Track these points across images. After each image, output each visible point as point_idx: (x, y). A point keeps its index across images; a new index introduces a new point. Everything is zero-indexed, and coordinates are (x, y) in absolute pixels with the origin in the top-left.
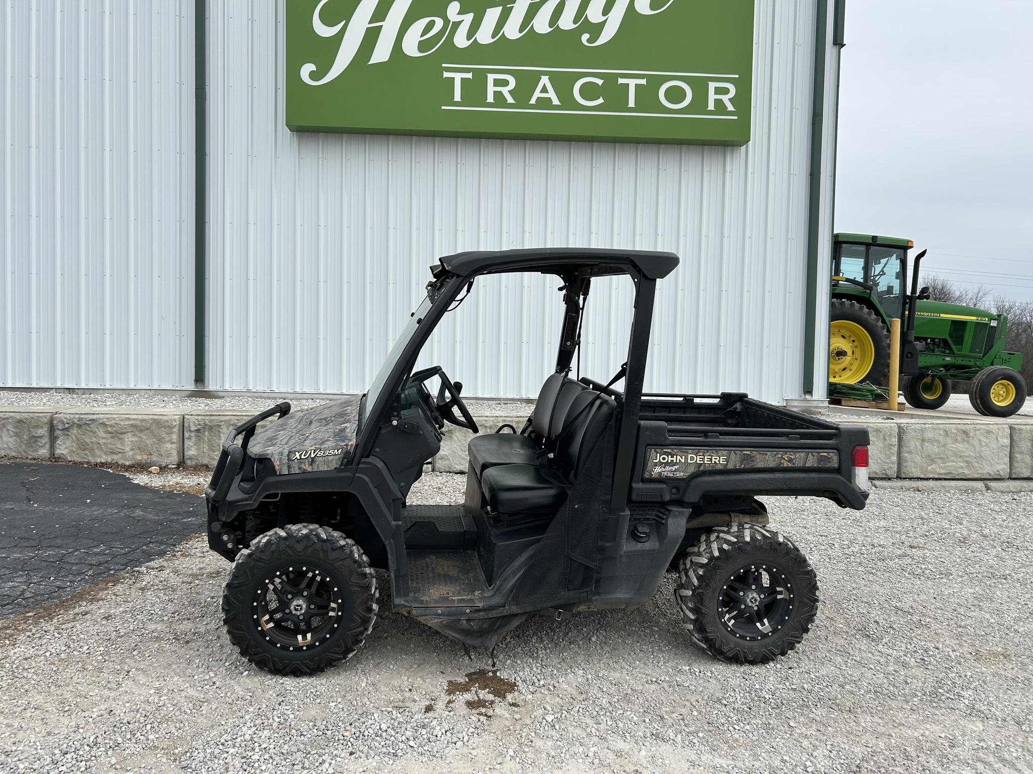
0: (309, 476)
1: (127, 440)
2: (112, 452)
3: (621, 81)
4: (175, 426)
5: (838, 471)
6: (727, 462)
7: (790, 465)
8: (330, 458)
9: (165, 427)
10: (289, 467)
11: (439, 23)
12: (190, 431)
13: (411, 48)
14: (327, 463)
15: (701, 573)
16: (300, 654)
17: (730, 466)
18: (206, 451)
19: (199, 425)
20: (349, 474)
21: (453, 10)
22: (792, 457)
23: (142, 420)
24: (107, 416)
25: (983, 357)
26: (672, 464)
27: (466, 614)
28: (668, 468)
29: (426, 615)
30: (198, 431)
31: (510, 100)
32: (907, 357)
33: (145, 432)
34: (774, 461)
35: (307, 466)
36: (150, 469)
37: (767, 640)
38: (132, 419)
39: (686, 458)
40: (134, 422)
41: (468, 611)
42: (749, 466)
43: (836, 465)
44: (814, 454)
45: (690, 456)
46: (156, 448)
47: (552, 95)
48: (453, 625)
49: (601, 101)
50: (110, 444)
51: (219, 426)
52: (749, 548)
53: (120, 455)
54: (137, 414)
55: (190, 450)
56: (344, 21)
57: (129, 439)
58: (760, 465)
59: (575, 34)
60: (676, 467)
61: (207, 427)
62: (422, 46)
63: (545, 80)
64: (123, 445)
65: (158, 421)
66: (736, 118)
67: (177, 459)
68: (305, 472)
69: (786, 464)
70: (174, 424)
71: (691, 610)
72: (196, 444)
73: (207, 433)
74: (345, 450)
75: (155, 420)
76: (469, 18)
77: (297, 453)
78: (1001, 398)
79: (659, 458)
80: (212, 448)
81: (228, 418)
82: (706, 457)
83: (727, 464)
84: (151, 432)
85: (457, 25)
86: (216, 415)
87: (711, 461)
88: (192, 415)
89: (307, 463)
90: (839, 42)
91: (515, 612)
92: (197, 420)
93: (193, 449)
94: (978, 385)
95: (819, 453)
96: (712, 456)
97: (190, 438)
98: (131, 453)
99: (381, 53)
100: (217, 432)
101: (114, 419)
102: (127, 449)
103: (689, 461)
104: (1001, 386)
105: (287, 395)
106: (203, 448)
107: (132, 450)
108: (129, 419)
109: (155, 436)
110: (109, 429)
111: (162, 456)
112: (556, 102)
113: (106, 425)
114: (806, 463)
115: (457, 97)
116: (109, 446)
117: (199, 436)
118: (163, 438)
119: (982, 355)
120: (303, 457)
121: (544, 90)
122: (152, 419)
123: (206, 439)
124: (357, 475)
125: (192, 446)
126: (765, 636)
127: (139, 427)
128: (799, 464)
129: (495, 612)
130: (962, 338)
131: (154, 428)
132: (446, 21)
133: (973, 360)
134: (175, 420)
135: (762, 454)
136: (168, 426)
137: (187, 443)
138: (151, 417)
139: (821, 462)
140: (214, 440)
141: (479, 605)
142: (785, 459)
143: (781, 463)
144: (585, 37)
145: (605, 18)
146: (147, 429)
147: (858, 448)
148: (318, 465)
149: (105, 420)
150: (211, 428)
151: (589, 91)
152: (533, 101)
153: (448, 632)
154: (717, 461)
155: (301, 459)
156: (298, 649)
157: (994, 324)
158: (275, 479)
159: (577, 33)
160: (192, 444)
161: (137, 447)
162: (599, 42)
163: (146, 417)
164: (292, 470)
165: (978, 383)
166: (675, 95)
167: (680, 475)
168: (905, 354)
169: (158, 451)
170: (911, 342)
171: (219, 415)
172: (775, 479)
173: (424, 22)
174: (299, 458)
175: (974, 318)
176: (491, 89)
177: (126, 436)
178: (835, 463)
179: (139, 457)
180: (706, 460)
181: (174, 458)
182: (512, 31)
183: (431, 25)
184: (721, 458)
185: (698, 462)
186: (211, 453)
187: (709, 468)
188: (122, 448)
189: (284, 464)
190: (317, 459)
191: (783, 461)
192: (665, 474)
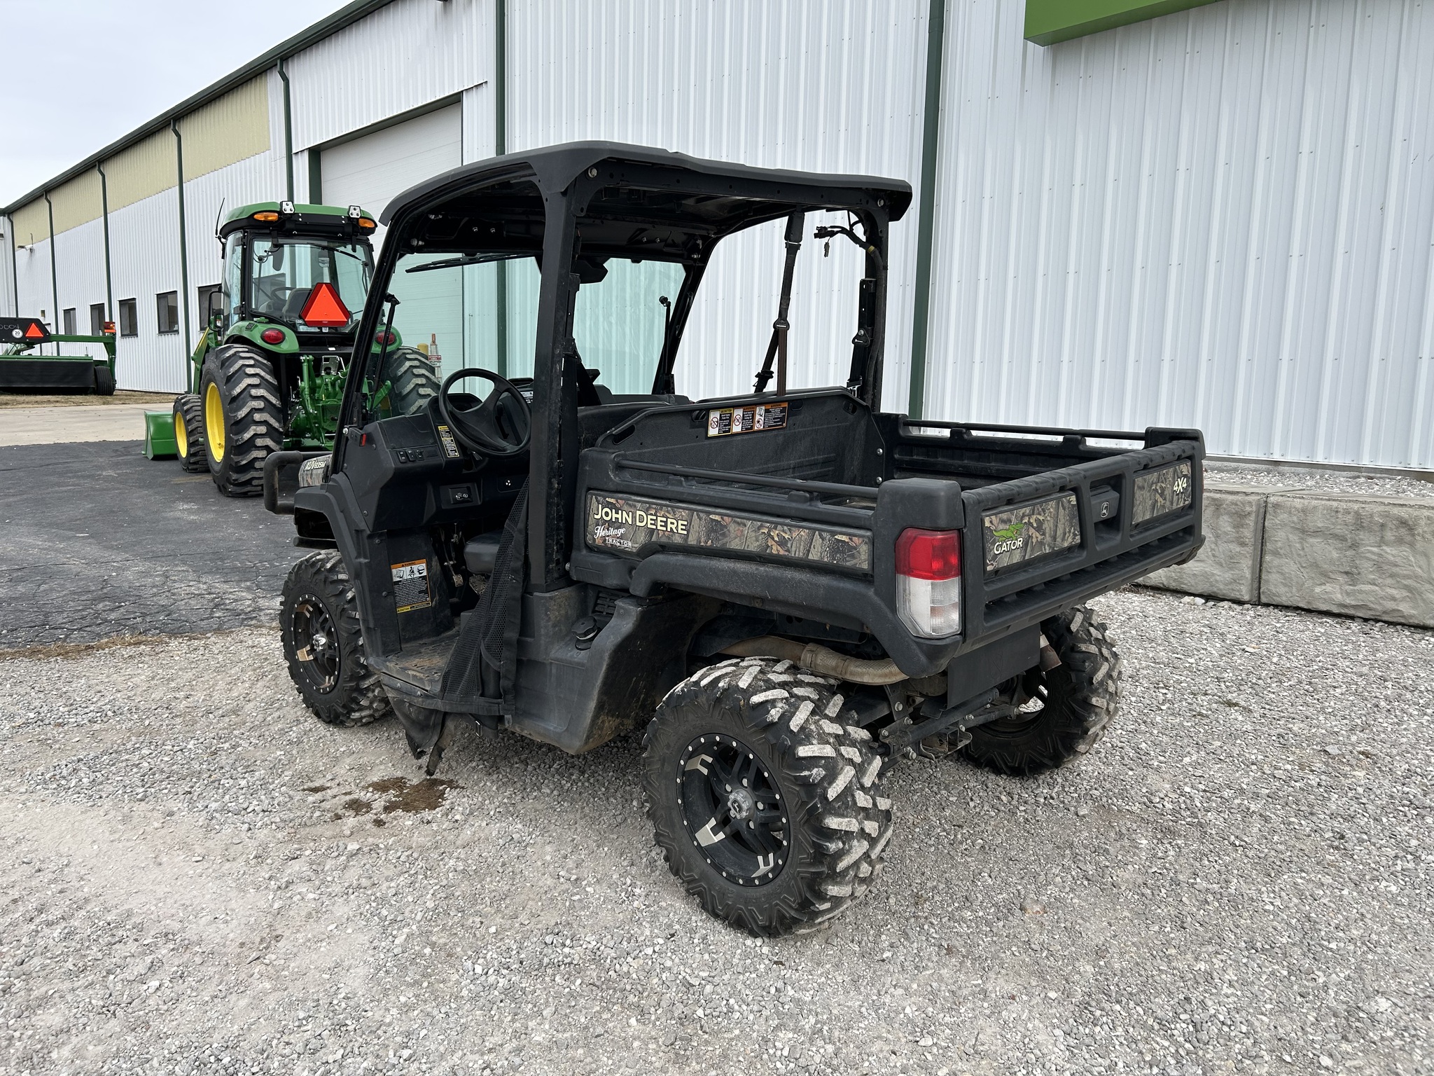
6: (688, 532)
7: (782, 552)
8: (319, 471)
10: (303, 479)
17: (692, 541)
22: (786, 536)
26: (617, 524)
27: (414, 696)
28: (612, 532)
29: (387, 685)
34: (757, 540)
35: (310, 479)
39: (634, 518)
41: (419, 693)
42: (718, 545)
43: (865, 566)
44: (824, 534)
45: (638, 513)
58: (735, 545)
60: (622, 531)
68: (309, 486)
69: (776, 550)
79: (601, 512)
82: (659, 519)
83: (688, 535)
87: (666, 526)
89: (309, 476)
91: (439, 708)
95: (833, 533)
96: (667, 518)
103: (638, 524)
114: (809, 551)
120: (309, 468)
128: (797, 552)
129: (428, 701)
135: (739, 524)
139: (837, 553)
142: (773, 539)
143: (768, 546)
147: (910, 533)
148: (314, 479)
154: (674, 527)
155: (308, 470)
158: (298, 491)
167: (628, 545)
178: (862, 560)
180: (659, 523)
184: (680, 522)
185: (649, 526)
187: (664, 540)
189: (301, 475)
190: (314, 472)
191: (770, 542)
192: (610, 541)
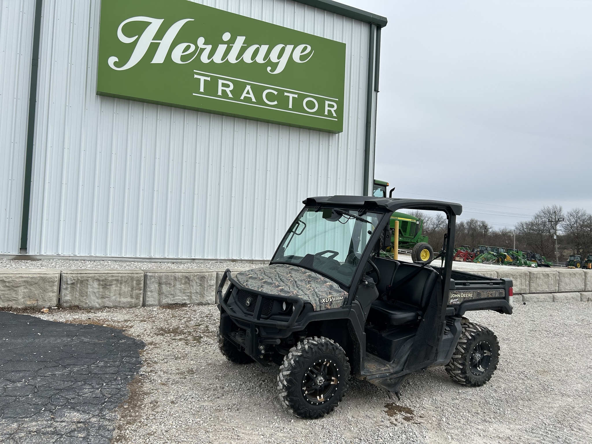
0: (330, 311)
1: (20, 291)
2: (8, 300)
3: (286, 94)
4: (56, 281)
5: (504, 298)
6: (473, 296)
8: (339, 301)
9: (49, 282)
10: (320, 307)
11: (193, 48)
12: (67, 284)
13: (176, 57)
14: (337, 304)
15: (465, 347)
16: (321, 406)
17: (474, 298)
18: (77, 297)
19: (74, 280)
20: (347, 309)
21: (201, 41)
22: (492, 293)
23: (32, 278)
24: (5, 275)
25: (414, 238)
26: (456, 298)
27: (387, 376)
28: (455, 300)
29: (373, 379)
30: (73, 284)
31: (230, 95)
32: (387, 237)
33: (34, 286)
34: (487, 295)
35: (329, 306)
36: (42, 310)
37: (484, 375)
38: (25, 277)
39: (461, 295)
40: (25, 279)
41: (388, 374)
42: (479, 298)
43: (504, 296)
46: (41, 296)
47: (252, 96)
48: (384, 383)
49: (276, 103)
50: (8, 294)
51: (87, 280)
52: (481, 333)
53: (14, 302)
54: (27, 274)
55: (66, 296)
56: (137, 36)
57: (22, 290)
58: (482, 297)
59: (264, 66)
60: (457, 299)
61: (79, 281)
62: (183, 58)
63: (248, 88)
64: (17, 295)
65: (44, 278)
66: (337, 120)
67: (56, 303)
68: (327, 309)
69: (490, 296)
70: (56, 279)
71: (460, 364)
72: (70, 293)
73: (79, 285)
74: (344, 297)
75: (42, 277)
76: (209, 48)
77: (323, 299)
78: (424, 257)
79: (452, 296)
80: (82, 295)
81: (93, 275)
84: (38, 286)
85: (202, 50)
86: (84, 273)
87: (468, 296)
88: (67, 274)
89: (329, 304)
90: (377, 90)
91: (408, 373)
92: (73, 277)
93: (68, 295)
94: (415, 251)
95: (499, 291)
96: (468, 294)
97: (66, 289)
98: (22, 300)
99: (159, 58)
100: (86, 284)
101: (11, 277)
102: (20, 297)
103: (461, 297)
104: (424, 252)
105: (85, 258)
106: (76, 295)
107: (24, 298)
108: (22, 277)
109: (41, 288)
110: (7, 284)
111: (45, 301)
112: (254, 100)
113: (5, 282)
114: (496, 295)
115: (202, 90)
116: (6, 296)
117: (73, 287)
118: (47, 289)
119: (413, 237)
120: (326, 301)
121: (248, 93)
122: (39, 277)
123: (78, 289)
124: (351, 310)
125: (68, 294)
126: (482, 373)
127: (30, 283)
128: (494, 296)
129: (400, 374)
130: (406, 229)
131: (40, 283)
132: (197, 47)
133: (410, 239)
134: (56, 277)
135: (483, 292)
136: (52, 281)
137: (63, 292)
138: (39, 275)
139: (500, 294)
140: (84, 290)
141: (392, 371)
144: (269, 69)
145: (279, 60)
146: (36, 283)
147: (510, 288)
148: (333, 305)
149: (4, 278)
150: (82, 282)
151: (270, 97)
152: (242, 98)
153: (382, 386)
154: (470, 296)
155: (326, 302)
156: (320, 403)
157: (418, 223)
158: (314, 313)
159: (265, 66)
160: (68, 293)
161: (28, 295)
162: (276, 72)
163: (35, 276)
164: (322, 308)
165: (416, 250)
166: (310, 105)
167: (458, 302)
168: (386, 236)
169: (43, 298)
170: (388, 230)
171: (86, 273)
172: (487, 303)
173: (184, 45)
174: (324, 302)
175: (411, 220)
176: (220, 88)
177: (19, 289)
179: (29, 303)
180: (466, 295)
181: (54, 302)
182: (232, 58)
183: (188, 48)
184: (471, 294)
185: (464, 297)
186: (81, 298)
187: (467, 299)
188: (16, 297)
189: (318, 305)
190: (333, 302)
191: (489, 295)
192: (454, 303)
